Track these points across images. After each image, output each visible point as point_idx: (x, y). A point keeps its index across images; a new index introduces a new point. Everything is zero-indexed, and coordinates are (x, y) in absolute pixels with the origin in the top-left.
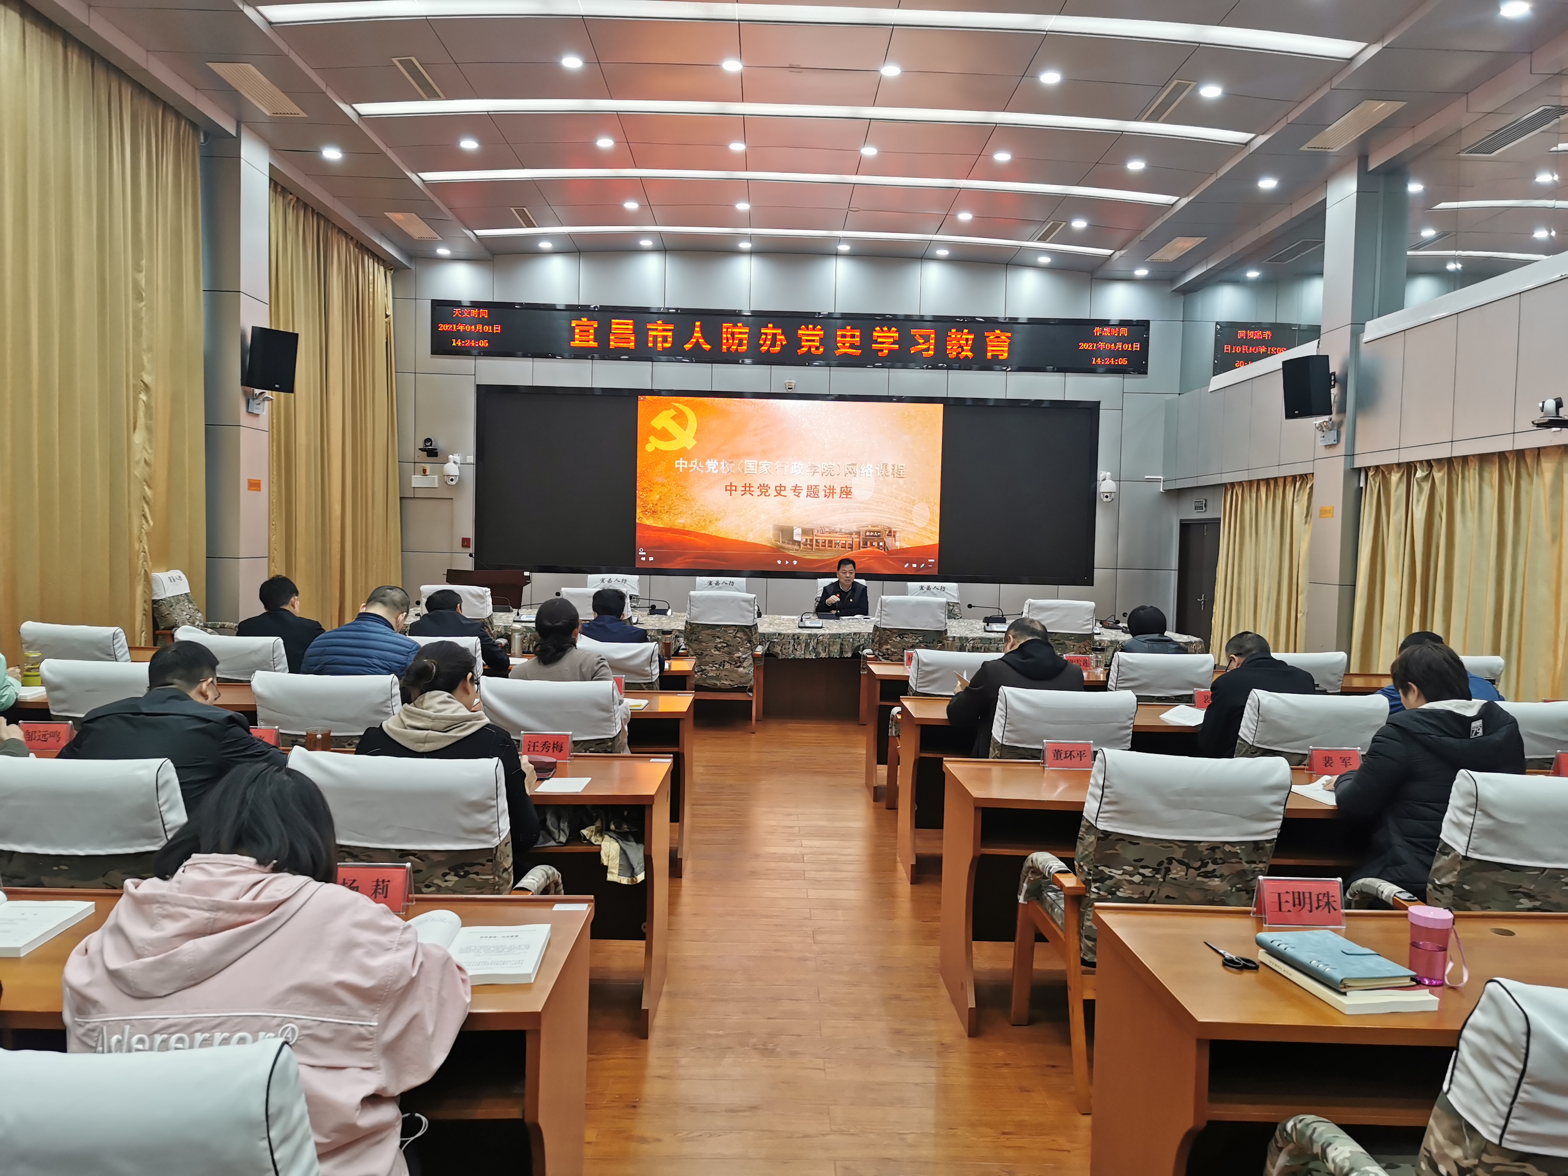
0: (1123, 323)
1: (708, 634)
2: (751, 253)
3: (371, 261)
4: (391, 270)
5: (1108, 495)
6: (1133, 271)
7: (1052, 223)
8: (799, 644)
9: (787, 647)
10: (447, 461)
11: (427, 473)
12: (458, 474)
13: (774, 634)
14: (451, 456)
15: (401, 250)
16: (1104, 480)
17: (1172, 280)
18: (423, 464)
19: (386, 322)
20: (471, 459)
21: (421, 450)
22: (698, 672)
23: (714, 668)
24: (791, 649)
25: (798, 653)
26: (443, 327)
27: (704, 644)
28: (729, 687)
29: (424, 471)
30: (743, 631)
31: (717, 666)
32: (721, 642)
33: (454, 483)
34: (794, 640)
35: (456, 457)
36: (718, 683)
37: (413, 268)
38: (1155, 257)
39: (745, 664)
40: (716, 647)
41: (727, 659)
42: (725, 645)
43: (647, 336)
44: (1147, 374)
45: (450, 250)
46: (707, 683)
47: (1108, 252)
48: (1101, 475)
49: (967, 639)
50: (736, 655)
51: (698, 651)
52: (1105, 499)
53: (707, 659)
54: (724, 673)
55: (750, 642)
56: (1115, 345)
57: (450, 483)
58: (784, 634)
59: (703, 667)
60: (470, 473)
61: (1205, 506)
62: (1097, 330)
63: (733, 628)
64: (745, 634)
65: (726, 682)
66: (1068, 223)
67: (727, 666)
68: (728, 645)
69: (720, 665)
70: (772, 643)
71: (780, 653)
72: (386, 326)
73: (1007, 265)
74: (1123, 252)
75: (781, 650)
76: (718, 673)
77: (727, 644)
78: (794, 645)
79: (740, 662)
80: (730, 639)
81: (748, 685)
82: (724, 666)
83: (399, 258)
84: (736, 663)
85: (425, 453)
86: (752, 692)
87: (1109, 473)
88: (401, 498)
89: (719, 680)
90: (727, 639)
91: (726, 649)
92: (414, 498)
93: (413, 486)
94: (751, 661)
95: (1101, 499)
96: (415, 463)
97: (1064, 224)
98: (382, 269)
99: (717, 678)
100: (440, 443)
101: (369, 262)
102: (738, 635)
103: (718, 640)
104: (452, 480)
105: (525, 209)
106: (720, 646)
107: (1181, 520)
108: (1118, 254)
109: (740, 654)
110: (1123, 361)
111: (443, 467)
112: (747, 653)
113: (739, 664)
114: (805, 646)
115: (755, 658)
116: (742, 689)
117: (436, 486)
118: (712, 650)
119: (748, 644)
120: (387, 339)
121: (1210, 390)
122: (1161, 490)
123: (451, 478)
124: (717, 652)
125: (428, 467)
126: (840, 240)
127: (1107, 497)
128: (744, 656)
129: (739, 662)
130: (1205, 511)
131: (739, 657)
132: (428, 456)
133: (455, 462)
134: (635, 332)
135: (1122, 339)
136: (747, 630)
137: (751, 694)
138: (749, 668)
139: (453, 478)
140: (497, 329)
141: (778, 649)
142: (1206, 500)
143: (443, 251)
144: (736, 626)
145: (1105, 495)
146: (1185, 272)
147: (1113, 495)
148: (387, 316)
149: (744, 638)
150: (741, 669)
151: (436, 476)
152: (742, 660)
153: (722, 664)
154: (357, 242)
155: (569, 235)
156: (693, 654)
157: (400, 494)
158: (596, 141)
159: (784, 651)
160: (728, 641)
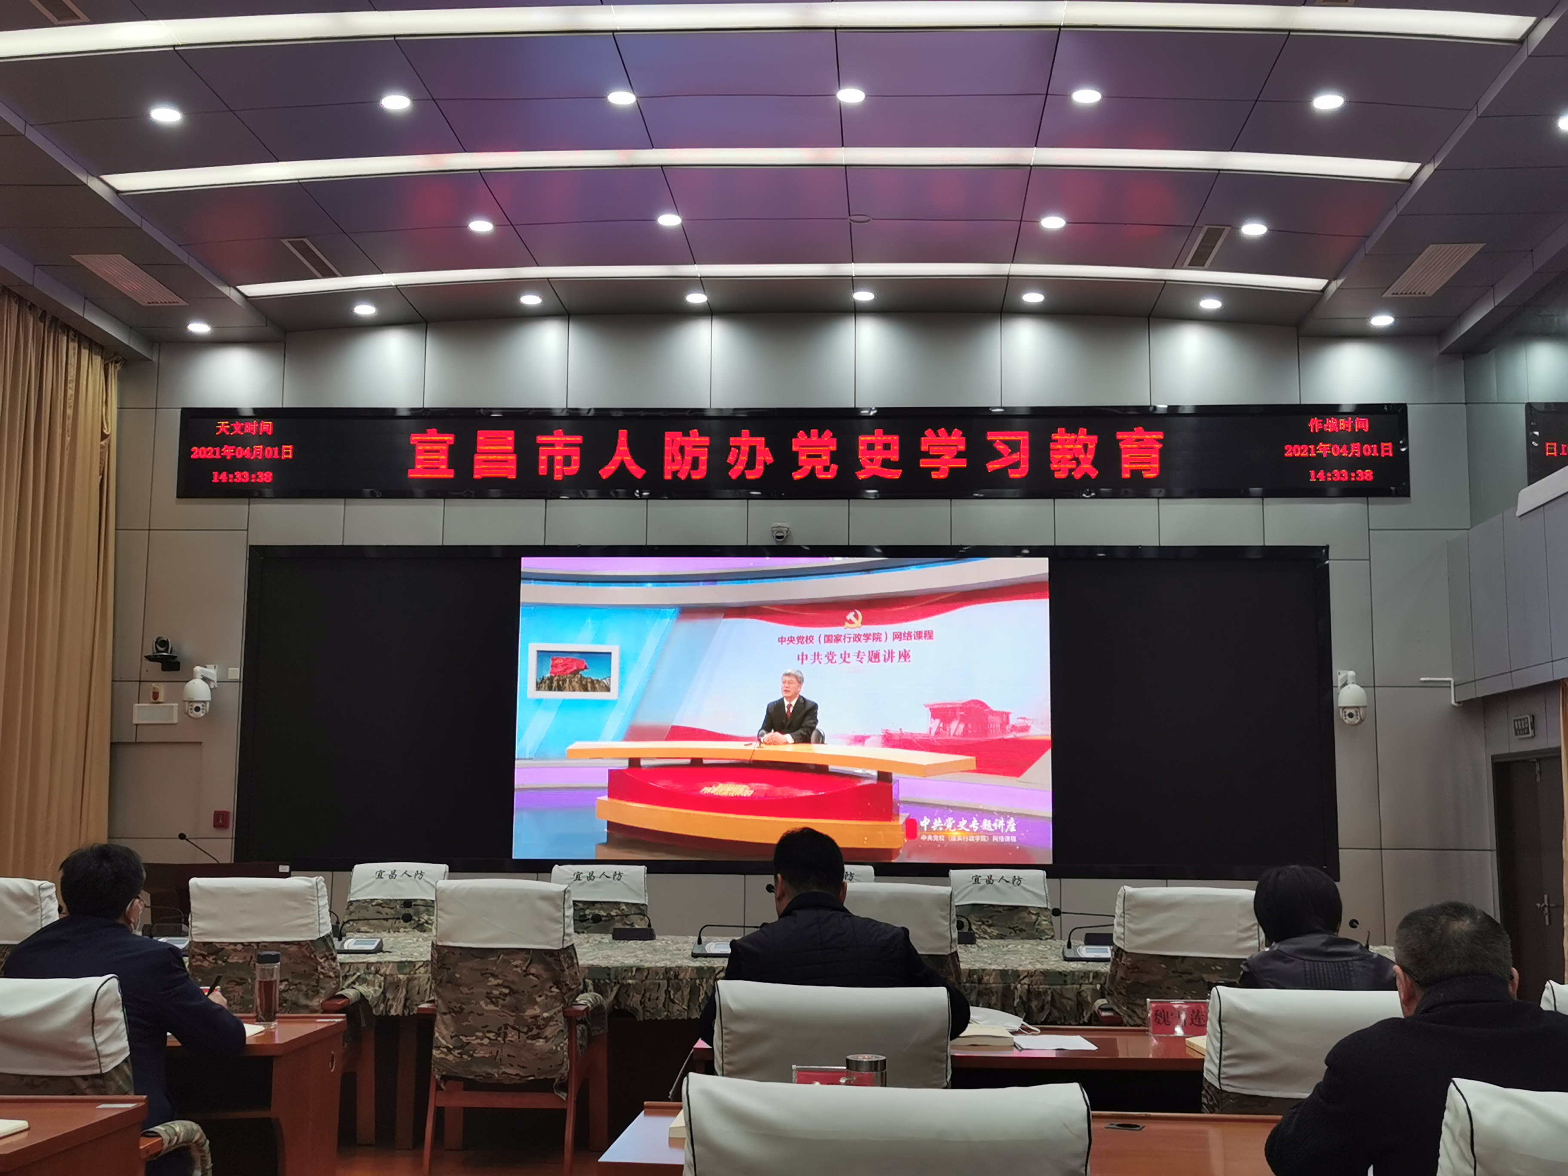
0: (1362, 410)
1: (472, 969)
2: (709, 312)
3: (73, 346)
4: (117, 362)
5: (1353, 711)
6: (1367, 318)
7: (1205, 228)
8: (678, 989)
9: (654, 996)
10: (192, 676)
11: (161, 699)
12: (209, 699)
13: (629, 969)
14: (198, 669)
15: (130, 327)
16: (1345, 684)
17: (1438, 334)
18: (153, 684)
19: (102, 447)
20: (235, 673)
21: (149, 658)
22: (455, 1048)
23: (486, 1041)
24: (662, 999)
25: (676, 1007)
26: (199, 452)
27: (465, 990)
28: (517, 1080)
29: (156, 695)
30: (543, 961)
31: (491, 1035)
32: (498, 985)
33: (201, 714)
34: (669, 980)
35: (211, 672)
36: (494, 1071)
37: (155, 359)
38: (1400, 286)
39: (549, 1032)
40: (489, 997)
41: (511, 1021)
42: (507, 991)
43: (537, 454)
44: (1408, 495)
45: (209, 322)
46: (473, 1073)
47: (1315, 284)
48: (1340, 677)
49: (1016, 974)
50: (530, 1012)
51: (454, 1004)
52: (1348, 720)
53: (471, 1021)
54: (505, 1052)
55: (557, 983)
56: (1349, 449)
57: (195, 714)
58: (649, 969)
59: (464, 1039)
60: (234, 697)
61: (1533, 728)
62: (1314, 424)
63: (522, 955)
64: (548, 967)
65: (510, 1071)
66: (1235, 229)
67: (512, 1035)
68: (512, 992)
69: (498, 1035)
70: (624, 989)
71: (640, 1008)
72: (101, 453)
73: (1149, 317)
74: (1340, 282)
75: (641, 1003)
76: (494, 1050)
77: (511, 990)
78: (667, 992)
79: (538, 1027)
80: (516, 979)
81: (557, 1077)
82: (506, 1035)
83: (126, 342)
84: (530, 1030)
85: (159, 664)
86: (566, 1091)
87: (1351, 673)
88: (112, 744)
89: (497, 1066)
90: (510, 978)
91: (508, 999)
92: (136, 743)
93: (135, 721)
94: (561, 1026)
95: (1341, 719)
96: (140, 681)
97: (1228, 229)
98: (98, 360)
99: (492, 1061)
100: (185, 647)
101: (68, 348)
102: (533, 971)
103: (493, 981)
104: (197, 709)
105: (305, 240)
106: (496, 992)
107: (1493, 757)
108: (1334, 286)
109: (537, 1011)
110: (1366, 475)
111: (183, 687)
112: (553, 1008)
113: (535, 1031)
114: (690, 992)
115: (572, 1019)
116: (543, 1085)
117: (175, 721)
118: (482, 1003)
119: (555, 990)
120: (102, 474)
121: (1518, 513)
122: (1453, 702)
123: (195, 705)
124: (492, 1007)
125: (162, 689)
126: (855, 282)
127: (1351, 715)
128: (545, 1015)
129: (536, 1027)
130: (1533, 737)
131: (535, 1017)
132: (164, 669)
133: (205, 679)
134: (518, 449)
135: (1361, 437)
136: (551, 960)
137: (563, 1096)
138: (557, 1041)
139: (200, 705)
140: (288, 452)
141: (635, 1000)
142: (1533, 717)
143: (199, 328)
144: (527, 951)
145: (1348, 711)
146: (1459, 318)
147: (1362, 711)
148: (104, 436)
149: (545, 975)
150: (540, 1043)
151: (176, 705)
152: (541, 1022)
153: (501, 1032)
154: (44, 313)
155: (399, 290)
156: (444, 1010)
157: (111, 738)
158: (380, 98)
159: (648, 1004)
160: (513, 982)
